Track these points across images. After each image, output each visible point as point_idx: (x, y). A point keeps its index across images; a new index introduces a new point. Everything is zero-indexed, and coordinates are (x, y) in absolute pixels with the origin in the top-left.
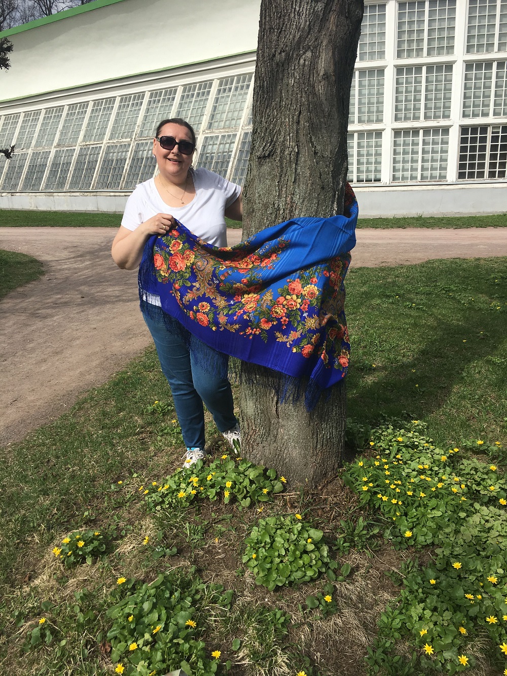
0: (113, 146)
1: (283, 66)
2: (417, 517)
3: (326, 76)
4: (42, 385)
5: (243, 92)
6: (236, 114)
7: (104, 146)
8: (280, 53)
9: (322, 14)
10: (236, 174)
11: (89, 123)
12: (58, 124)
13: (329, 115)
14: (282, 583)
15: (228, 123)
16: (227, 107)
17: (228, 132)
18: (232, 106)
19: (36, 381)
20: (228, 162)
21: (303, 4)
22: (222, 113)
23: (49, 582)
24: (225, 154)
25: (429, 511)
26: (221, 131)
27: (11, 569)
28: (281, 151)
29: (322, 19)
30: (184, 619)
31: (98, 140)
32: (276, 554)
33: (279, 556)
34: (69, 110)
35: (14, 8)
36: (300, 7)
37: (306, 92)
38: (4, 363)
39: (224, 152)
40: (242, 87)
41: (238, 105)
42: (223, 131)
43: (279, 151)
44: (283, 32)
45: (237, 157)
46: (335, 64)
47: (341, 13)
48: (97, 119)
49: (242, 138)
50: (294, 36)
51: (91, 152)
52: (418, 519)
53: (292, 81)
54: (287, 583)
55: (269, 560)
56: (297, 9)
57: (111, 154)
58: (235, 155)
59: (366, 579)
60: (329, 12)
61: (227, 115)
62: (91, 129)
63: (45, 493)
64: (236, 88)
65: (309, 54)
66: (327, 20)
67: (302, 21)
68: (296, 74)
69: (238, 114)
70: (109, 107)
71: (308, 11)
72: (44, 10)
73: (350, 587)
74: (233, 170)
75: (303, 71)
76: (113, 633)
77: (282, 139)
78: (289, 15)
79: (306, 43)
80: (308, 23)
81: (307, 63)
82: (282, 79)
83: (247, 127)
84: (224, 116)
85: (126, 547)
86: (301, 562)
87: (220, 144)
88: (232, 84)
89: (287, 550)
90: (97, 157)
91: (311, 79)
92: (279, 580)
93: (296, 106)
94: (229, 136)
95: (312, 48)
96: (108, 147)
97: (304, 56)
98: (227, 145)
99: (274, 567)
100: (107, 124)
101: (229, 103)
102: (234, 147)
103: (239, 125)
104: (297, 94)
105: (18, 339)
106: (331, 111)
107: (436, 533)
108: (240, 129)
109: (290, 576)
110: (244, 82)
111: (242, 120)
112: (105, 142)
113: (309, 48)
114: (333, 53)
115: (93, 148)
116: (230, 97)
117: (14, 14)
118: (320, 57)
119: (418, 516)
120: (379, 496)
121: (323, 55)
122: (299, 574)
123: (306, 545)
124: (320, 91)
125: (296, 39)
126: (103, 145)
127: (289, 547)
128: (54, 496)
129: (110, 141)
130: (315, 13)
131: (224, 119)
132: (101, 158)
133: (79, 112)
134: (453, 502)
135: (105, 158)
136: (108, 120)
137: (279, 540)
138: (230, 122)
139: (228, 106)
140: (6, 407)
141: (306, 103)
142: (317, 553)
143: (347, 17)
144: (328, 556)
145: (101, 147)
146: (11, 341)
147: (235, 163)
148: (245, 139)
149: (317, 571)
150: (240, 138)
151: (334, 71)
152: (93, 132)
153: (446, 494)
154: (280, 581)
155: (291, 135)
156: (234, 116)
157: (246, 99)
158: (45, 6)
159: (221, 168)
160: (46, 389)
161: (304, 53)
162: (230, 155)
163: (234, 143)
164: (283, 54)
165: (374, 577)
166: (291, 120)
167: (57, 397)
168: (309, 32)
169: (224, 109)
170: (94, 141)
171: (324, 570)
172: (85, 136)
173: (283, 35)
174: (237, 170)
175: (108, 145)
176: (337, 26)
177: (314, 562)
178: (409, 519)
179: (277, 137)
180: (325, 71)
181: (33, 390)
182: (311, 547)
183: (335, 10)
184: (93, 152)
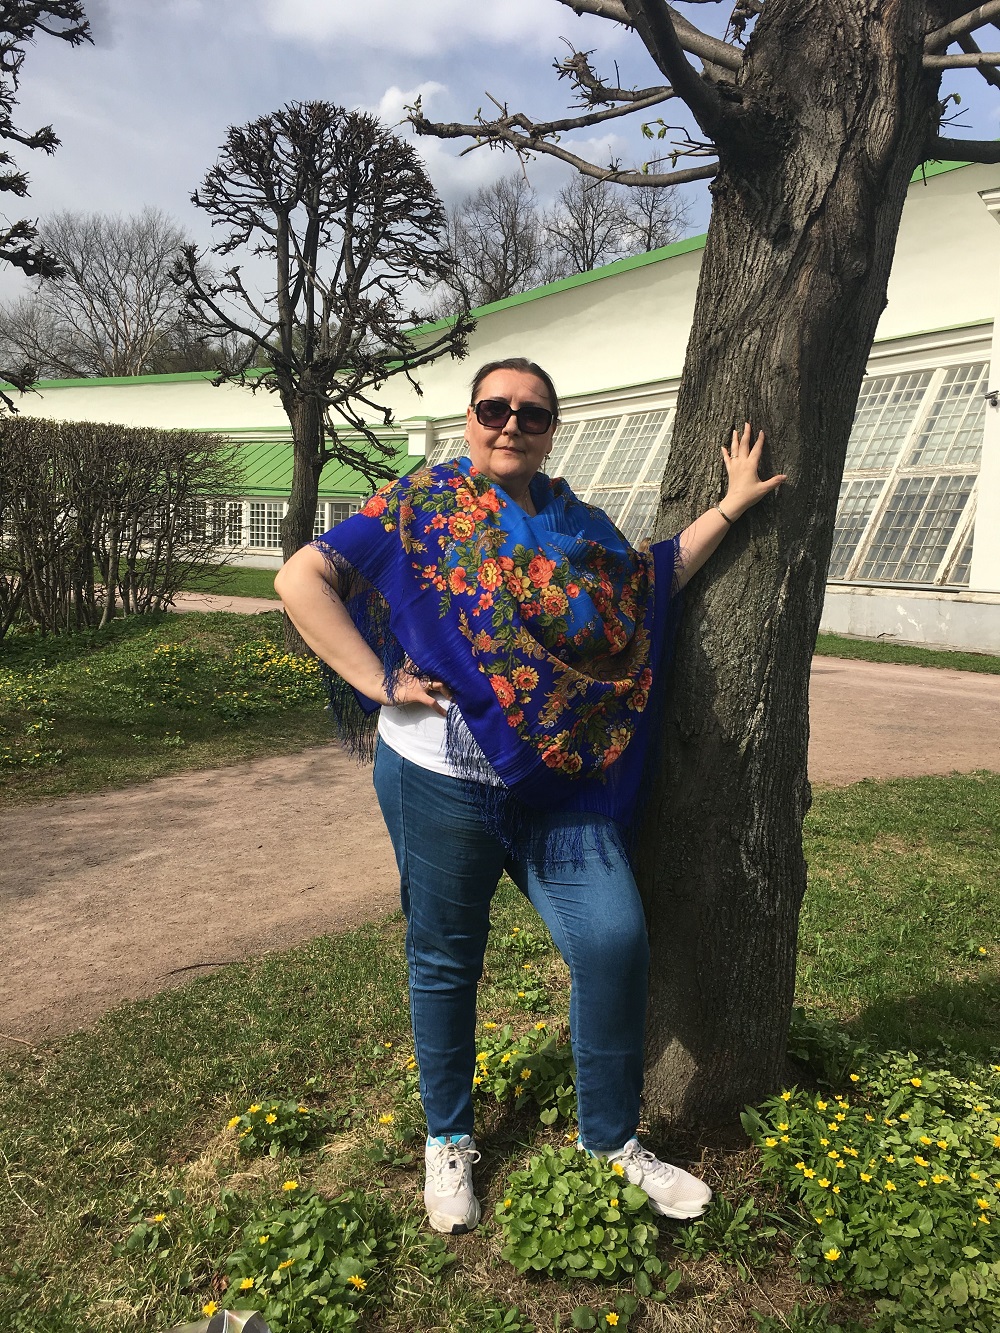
0: (648, 493)
1: (717, 353)
2: (865, 1228)
3: (783, 370)
4: (363, 872)
5: (908, 404)
6: (889, 443)
7: (633, 493)
8: (716, 333)
9: (786, 271)
10: (872, 556)
11: (615, 452)
12: (563, 453)
13: (782, 433)
14: (541, 1265)
15: (870, 460)
16: (872, 432)
17: (867, 476)
18: (884, 429)
19: (357, 863)
20: (860, 532)
21: (758, 254)
22: (861, 441)
23: (207, 1170)
24: (855, 517)
25: (895, 1223)
26: (855, 474)
27: (170, 1138)
28: (696, 490)
29: (786, 277)
30: (349, 1270)
31: (626, 481)
32: (548, 1210)
33: (552, 1216)
34: (585, 429)
35: (533, 263)
36: (754, 259)
37: (745, 396)
38: (325, 828)
39: (853, 513)
40: (909, 396)
41: (896, 428)
42: (858, 474)
43: (692, 491)
44: (724, 299)
45: (878, 525)
46: (802, 351)
47: (821, 267)
48: (630, 446)
49: (894, 488)
50: (740, 306)
51: (609, 501)
52: (866, 1232)
53: (727, 378)
54: (551, 1268)
55: (532, 1217)
56: (749, 262)
57: (644, 507)
58: (876, 520)
59: (715, 1315)
60: (801, 266)
61: (870, 446)
62: (616, 463)
63: (276, 1037)
64: (897, 398)
65: (757, 334)
66: (796, 279)
67: (755, 281)
68: (735, 366)
69: (894, 444)
70: (653, 426)
71: (766, 266)
72: (581, 264)
73: (674, 1318)
74: (868, 548)
75: (745, 361)
76: (236, 1259)
77: (701, 471)
78: (736, 272)
79: (755, 316)
80: (763, 285)
81: (752, 349)
82: (714, 374)
83: (908, 469)
84: (865, 447)
85: (340, 1146)
86: (587, 1238)
87: (849, 498)
88: (889, 388)
89: (568, 1208)
90: (619, 511)
91: (756, 374)
92: (539, 1260)
93: (729, 418)
94: (869, 484)
95: (762, 324)
96: (642, 493)
97: (749, 338)
98: (863, 502)
99: (538, 1232)
100: (645, 455)
101: (878, 424)
102: (876, 505)
103: (893, 463)
104: (732, 398)
105: (366, 794)
106: (784, 428)
107: (897, 1271)
108: (893, 473)
109: (561, 1258)
110: (913, 385)
111: (899, 457)
112: (636, 484)
113: (759, 324)
114: (800, 334)
115: (614, 494)
116: (882, 413)
117: (532, 272)
118: (776, 339)
119: (869, 1227)
120: (800, 1166)
121: (781, 337)
122: (578, 1260)
123: (607, 1210)
124: (769, 395)
125: (742, 311)
126: (631, 491)
127: (575, 1204)
128: (287, 1045)
129: (645, 484)
130: (776, 270)
131: (864, 454)
132: (625, 512)
133: (601, 433)
134: (959, 1222)
135: (632, 513)
136: (649, 448)
137: (561, 1186)
138: (875, 460)
139: (875, 428)
140: (294, 895)
141: (743, 413)
142: (624, 1232)
143: (832, 274)
144: (646, 1245)
145: (627, 493)
146: (354, 795)
147: (874, 535)
148: (900, 492)
149: (615, 1264)
150: (889, 489)
151: (799, 362)
152: (619, 466)
153: (948, 1200)
154: (540, 1262)
155: (716, 464)
156: (885, 447)
157: (913, 417)
158: (583, 259)
159: (845, 541)
160: (367, 879)
161: (750, 332)
162: (866, 520)
163: (876, 496)
164: (721, 334)
165: (731, 1317)
166: (718, 439)
167: (377, 894)
168: (762, 298)
169: (867, 434)
170: (619, 482)
171: (630, 1268)
172: (604, 474)
173: (723, 305)
174: (875, 548)
175: (641, 490)
176: (812, 288)
177: (612, 1246)
178: (851, 1228)
179: (694, 467)
180: (781, 360)
181: (346, 877)
182: (614, 1215)
183: (811, 263)
184: (612, 502)
